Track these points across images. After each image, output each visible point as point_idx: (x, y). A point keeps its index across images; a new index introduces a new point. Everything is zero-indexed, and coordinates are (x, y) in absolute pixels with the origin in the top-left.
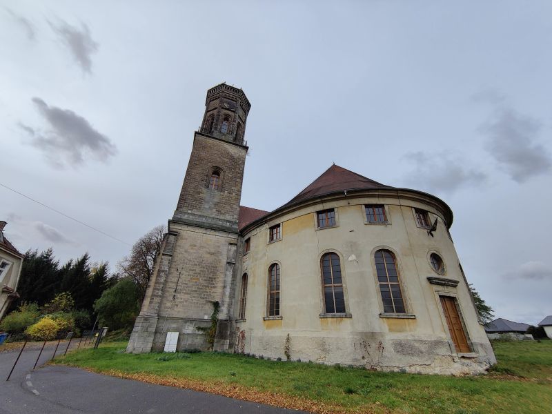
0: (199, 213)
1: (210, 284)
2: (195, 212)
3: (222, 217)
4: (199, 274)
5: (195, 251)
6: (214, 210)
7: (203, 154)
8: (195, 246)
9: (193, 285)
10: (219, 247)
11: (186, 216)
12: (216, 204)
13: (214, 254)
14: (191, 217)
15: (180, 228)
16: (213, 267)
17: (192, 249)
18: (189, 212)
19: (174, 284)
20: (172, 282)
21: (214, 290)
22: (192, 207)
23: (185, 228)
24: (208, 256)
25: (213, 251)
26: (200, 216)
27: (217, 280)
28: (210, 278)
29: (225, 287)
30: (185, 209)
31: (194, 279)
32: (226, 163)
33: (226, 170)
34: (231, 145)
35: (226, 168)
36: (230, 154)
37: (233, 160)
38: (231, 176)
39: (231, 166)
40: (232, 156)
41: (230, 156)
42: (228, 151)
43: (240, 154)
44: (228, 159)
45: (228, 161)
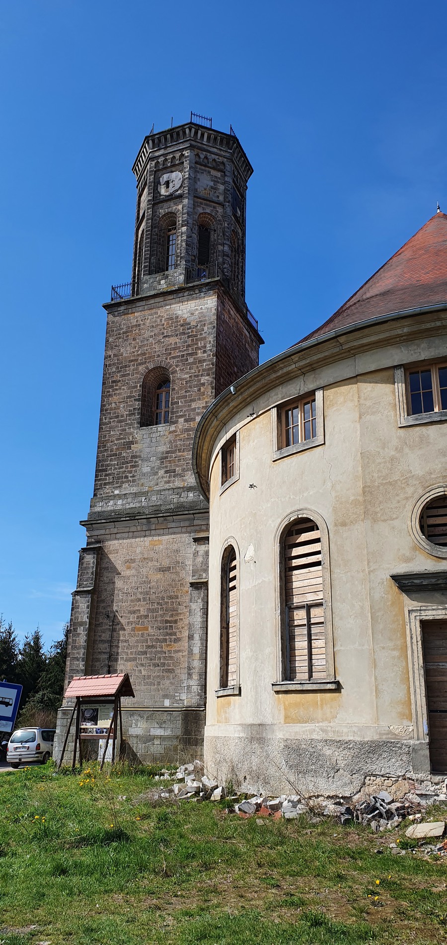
0: (134, 490)
1: (167, 634)
2: (127, 489)
3: (178, 483)
4: (146, 617)
5: (133, 572)
6: (161, 472)
7: (126, 351)
8: (133, 561)
9: (137, 641)
10: (177, 551)
11: (111, 502)
12: (163, 458)
13: (169, 569)
14: (120, 502)
15: (102, 532)
16: (171, 597)
17: (129, 568)
18: (117, 492)
19: (106, 645)
20: (103, 641)
21: (176, 646)
22: (120, 480)
23: (112, 528)
24: (159, 576)
25: (166, 563)
26: (136, 495)
27: (180, 624)
28: (167, 622)
29: (191, 637)
30: (107, 490)
31: (139, 630)
32: (175, 349)
33: (177, 366)
34: (181, 295)
35: (175, 360)
36: (180, 321)
37: (189, 333)
38: (187, 376)
39: (185, 350)
40: (185, 324)
41: (182, 326)
42: (176, 314)
43: (201, 308)
44: (177, 336)
45: (178, 340)
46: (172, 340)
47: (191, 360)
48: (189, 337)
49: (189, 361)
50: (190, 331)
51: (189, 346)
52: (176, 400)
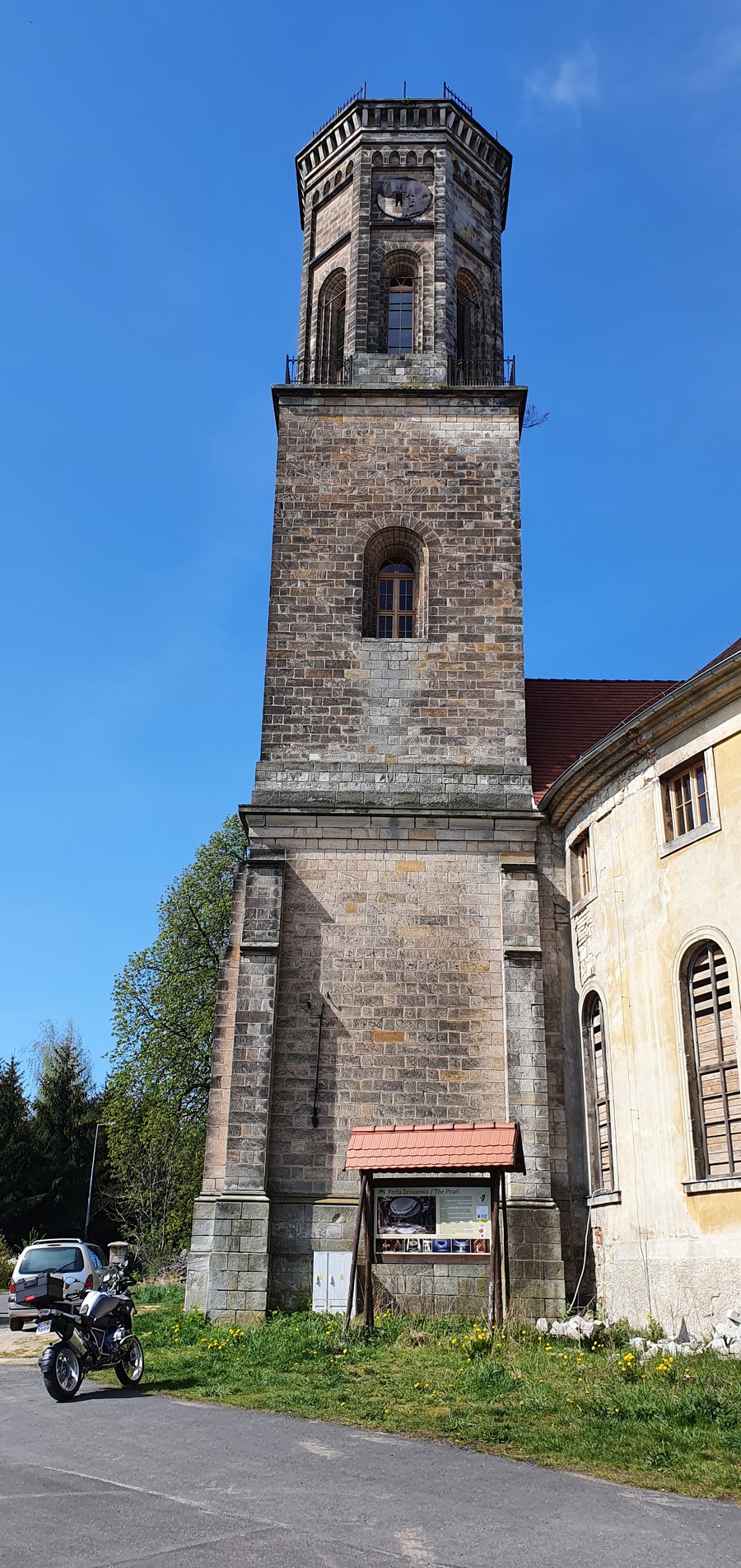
0: (355, 757)
1: (447, 1051)
2: (336, 752)
3: (451, 755)
4: (398, 1011)
5: (363, 919)
6: (414, 731)
7: (326, 486)
8: (361, 897)
9: (379, 1061)
10: (460, 887)
11: (305, 776)
12: (418, 703)
13: (442, 920)
14: (324, 777)
15: (288, 832)
16: (450, 977)
17: (351, 910)
18: (314, 757)
19: (306, 1065)
20: (299, 1057)
21: (470, 1076)
22: (322, 734)
23: (309, 827)
24: (422, 932)
25: (436, 908)
26: (361, 768)
27: (474, 1032)
28: (444, 1025)
29: (513, 1060)
30: (293, 749)
31: (381, 1037)
32: (433, 499)
33: (439, 532)
34: (442, 402)
35: (435, 522)
36: (442, 450)
37: (463, 475)
38: (463, 555)
39: (455, 506)
40: (453, 457)
41: (447, 459)
42: (433, 435)
43: (487, 435)
44: (436, 475)
45: (438, 485)
46: (428, 482)
47: (469, 526)
48: (462, 482)
49: (465, 527)
50: (465, 471)
51: (462, 499)
52: (439, 596)
